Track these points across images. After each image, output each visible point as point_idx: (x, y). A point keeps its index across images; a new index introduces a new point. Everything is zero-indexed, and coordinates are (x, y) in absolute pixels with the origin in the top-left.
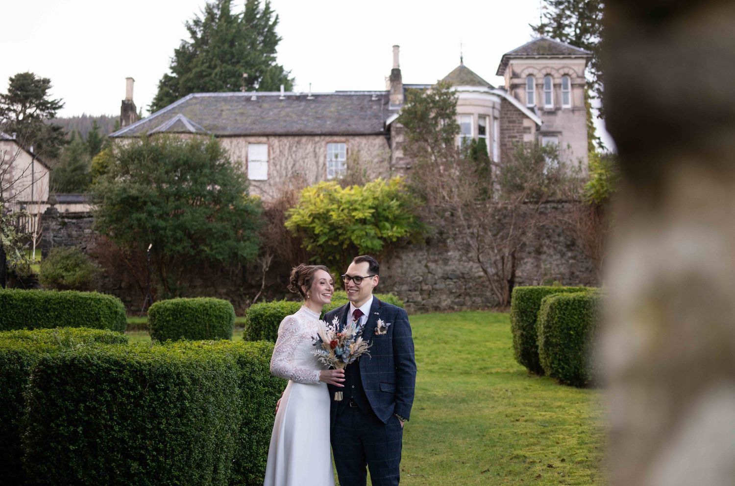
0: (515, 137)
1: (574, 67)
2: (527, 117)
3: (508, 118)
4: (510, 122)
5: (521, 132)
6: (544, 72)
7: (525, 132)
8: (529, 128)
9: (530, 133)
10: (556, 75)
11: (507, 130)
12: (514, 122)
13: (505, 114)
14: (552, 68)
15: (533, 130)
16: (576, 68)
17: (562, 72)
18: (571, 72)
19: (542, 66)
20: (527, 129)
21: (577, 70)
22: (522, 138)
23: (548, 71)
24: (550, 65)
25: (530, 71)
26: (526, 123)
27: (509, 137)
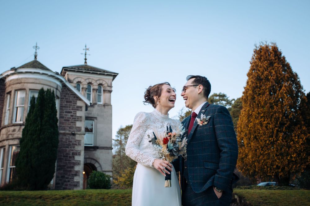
0: (71, 112)
1: (105, 80)
2: (80, 100)
3: (66, 99)
4: (67, 102)
5: (75, 109)
6: (88, 81)
7: (78, 110)
8: (81, 107)
9: (81, 110)
10: (95, 84)
11: (65, 107)
12: (71, 102)
13: (64, 96)
14: (92, 79)
15: (84, 109)
16: (107, 81)
17: (98, 82)
18: (104, 83)
19: (87, 78)
20: (80, 108)
21: (107, 82)
22: (76, 114)
23: (90, 81)
24: (92, 78)
25: (79, 80)
26: (79, 103)
27: (66, 112)
